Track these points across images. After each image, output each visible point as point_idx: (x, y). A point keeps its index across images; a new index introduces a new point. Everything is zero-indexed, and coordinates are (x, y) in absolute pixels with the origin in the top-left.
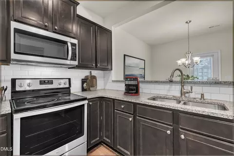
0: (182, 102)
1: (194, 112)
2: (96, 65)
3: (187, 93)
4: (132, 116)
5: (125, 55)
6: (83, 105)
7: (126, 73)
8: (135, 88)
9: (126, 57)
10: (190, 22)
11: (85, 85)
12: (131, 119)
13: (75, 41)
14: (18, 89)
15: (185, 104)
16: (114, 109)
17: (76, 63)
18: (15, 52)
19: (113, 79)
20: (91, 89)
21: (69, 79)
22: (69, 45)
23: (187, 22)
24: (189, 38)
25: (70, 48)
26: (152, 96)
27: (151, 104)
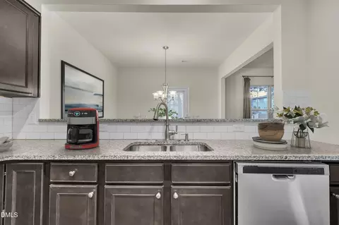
0: (168, 147)
1: (188, 159)
3: (172, 134)
4: (95, 186)
5: (62, 63)
7: (67, 102)
8: (90, 131)
9: (67, 68)
10: (167, 48)
12: (91, 194)
15: (171, 149)
16: (47, 184)
19: (42, 117)
23: (164, 48)
24: (166, 67)
26: (129, 143)
27: (132, 158)
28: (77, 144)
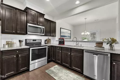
2: (50, 35)
4: (61, 51)
5: (61, 28)
6: (46, 48)
7: (61, 35)
8: (63, 42)
9: (61, 29)
11: (46, 42)
13: (44, 27)
14: (27, 42)
16: (56, 49)
17: (44, 34)
18: (28, 32)
20: (49, 43)
21: (41, 40)
22: (42, 28)
23: (85, 19)
25: (42, 30)
28: (60, 44)
